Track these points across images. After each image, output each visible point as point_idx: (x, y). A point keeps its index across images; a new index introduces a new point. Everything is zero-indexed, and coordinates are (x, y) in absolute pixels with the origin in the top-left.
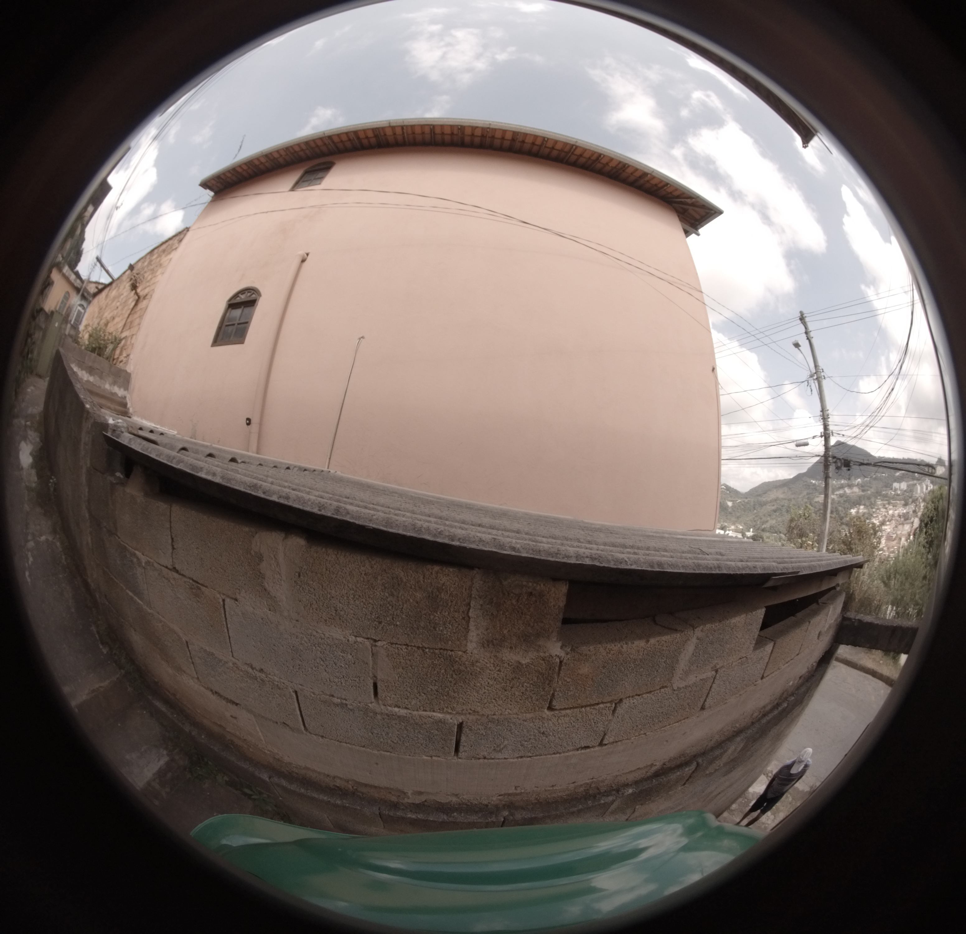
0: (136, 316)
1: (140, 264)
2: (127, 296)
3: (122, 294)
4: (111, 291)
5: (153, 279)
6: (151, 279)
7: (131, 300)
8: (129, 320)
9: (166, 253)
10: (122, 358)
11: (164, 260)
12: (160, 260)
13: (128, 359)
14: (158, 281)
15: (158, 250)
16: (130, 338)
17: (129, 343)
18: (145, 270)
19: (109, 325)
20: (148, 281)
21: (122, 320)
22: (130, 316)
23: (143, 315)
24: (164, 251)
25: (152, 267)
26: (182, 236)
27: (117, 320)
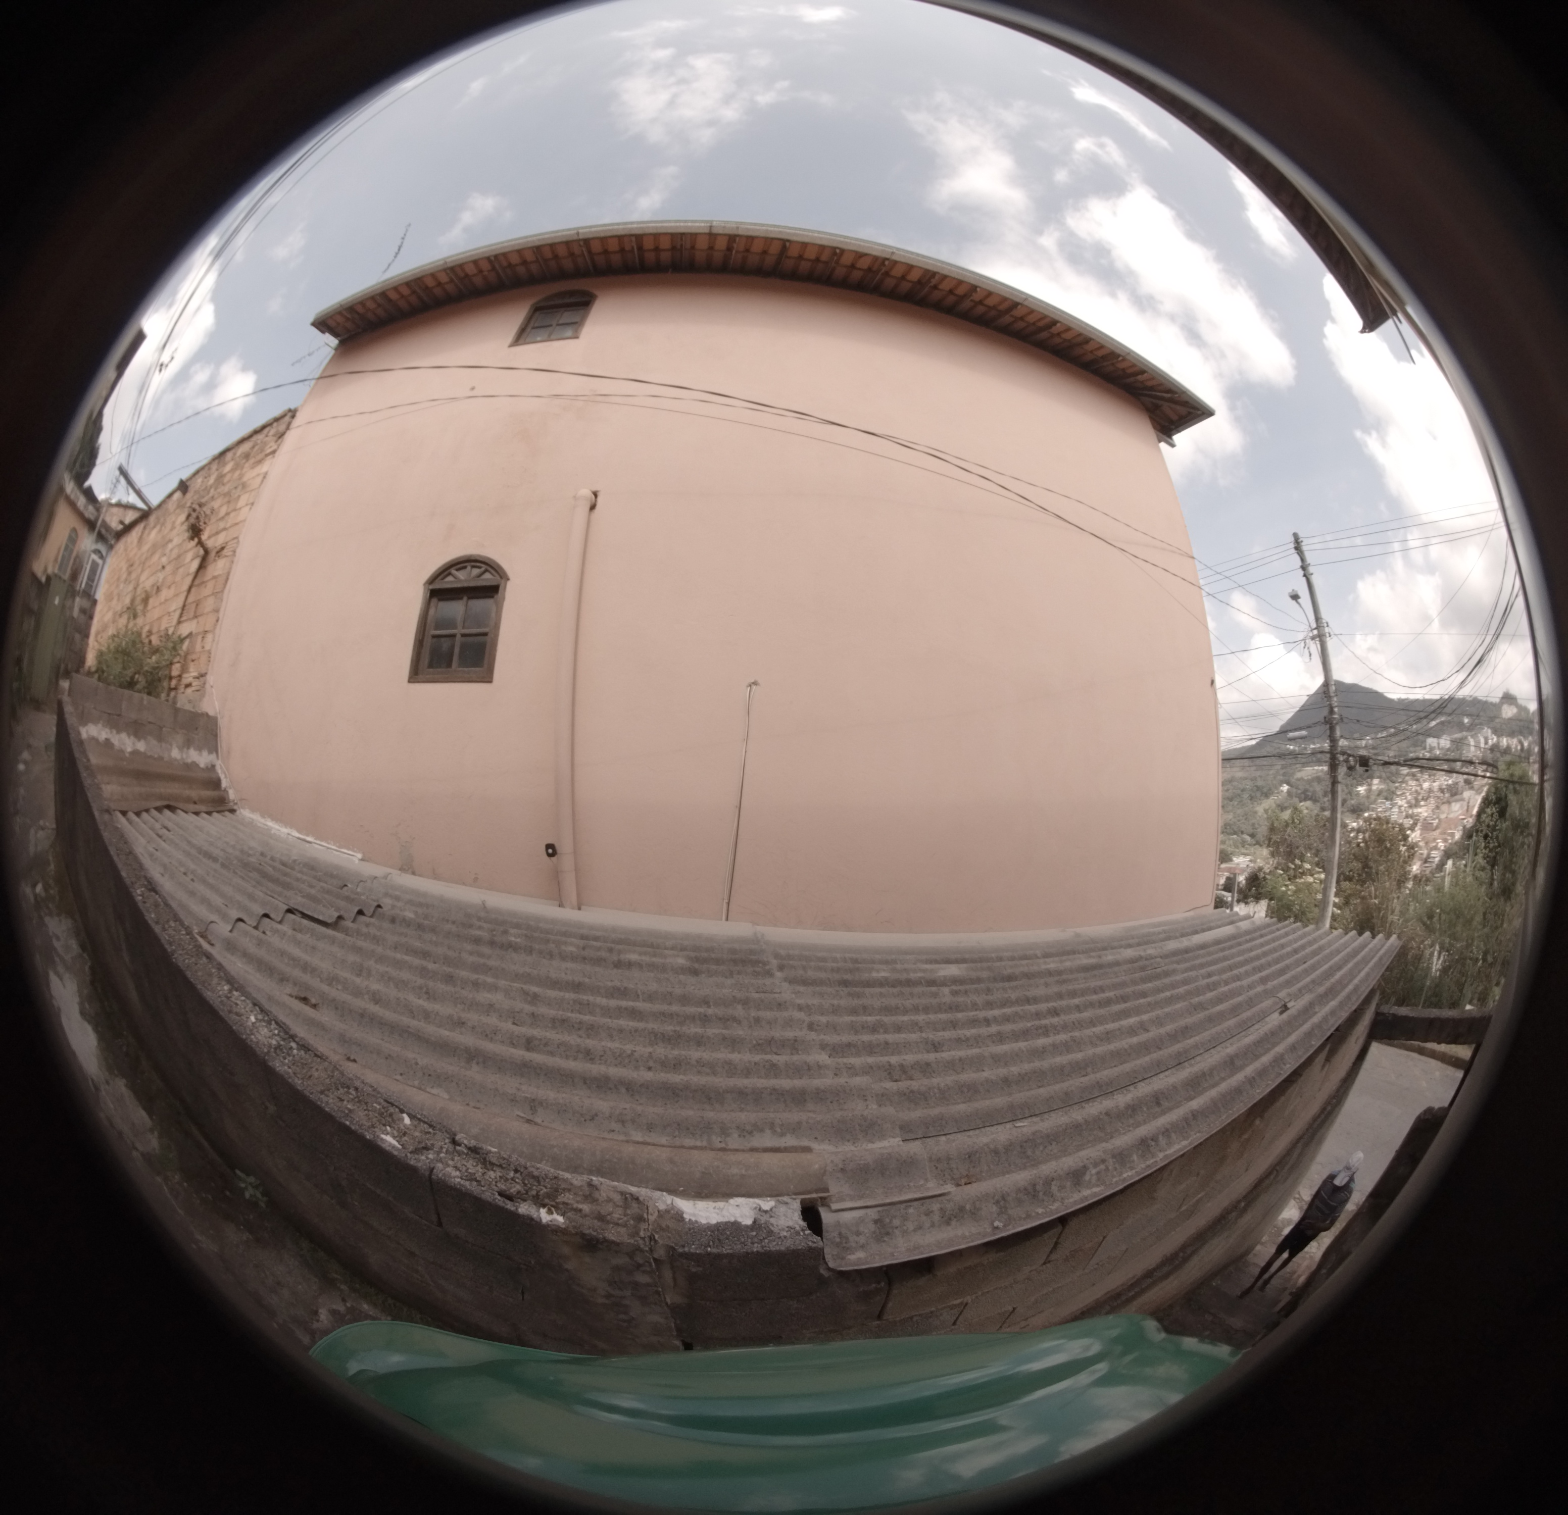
0: (208, 590)
1: (199, 480)
2: (180, 545)
3: (171, 541)
4: (147, 532)
5: (232, 515)
6: (228, 514)
7: (190, 555)
8: (191, 599)
9: (252, 461)
10: (188, 678)
11: (251, 474)
12: (241, 476)
13: (204, 684)
14: (244, 521)
15: (235, 454)
16: (199, 638)
17: (198, 647)
18: (211, 495)
19: (151, 601)
20: (222, 518)
21: (176, 595)
22: (193, 590)
23: (222, 591)
24: (247, 456)
25: (226, 489)
26: (282, 427)
27: (165, 594)
